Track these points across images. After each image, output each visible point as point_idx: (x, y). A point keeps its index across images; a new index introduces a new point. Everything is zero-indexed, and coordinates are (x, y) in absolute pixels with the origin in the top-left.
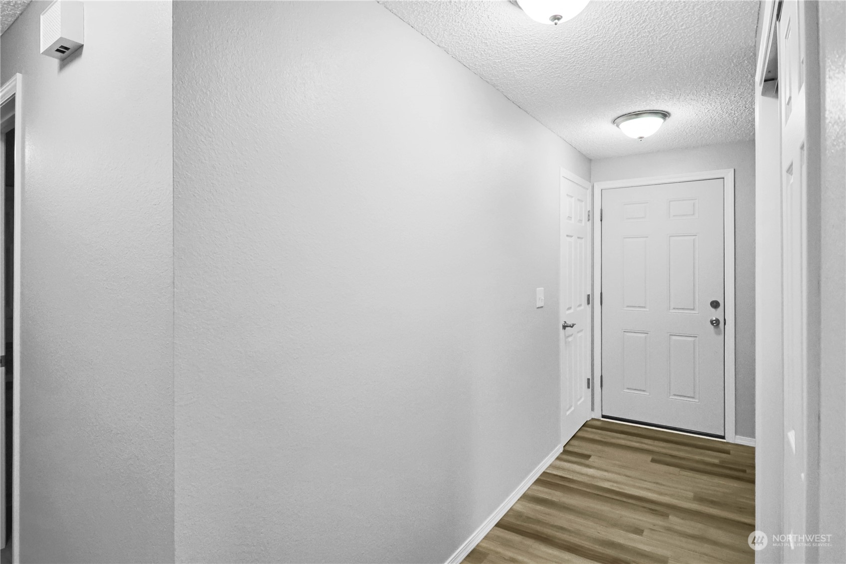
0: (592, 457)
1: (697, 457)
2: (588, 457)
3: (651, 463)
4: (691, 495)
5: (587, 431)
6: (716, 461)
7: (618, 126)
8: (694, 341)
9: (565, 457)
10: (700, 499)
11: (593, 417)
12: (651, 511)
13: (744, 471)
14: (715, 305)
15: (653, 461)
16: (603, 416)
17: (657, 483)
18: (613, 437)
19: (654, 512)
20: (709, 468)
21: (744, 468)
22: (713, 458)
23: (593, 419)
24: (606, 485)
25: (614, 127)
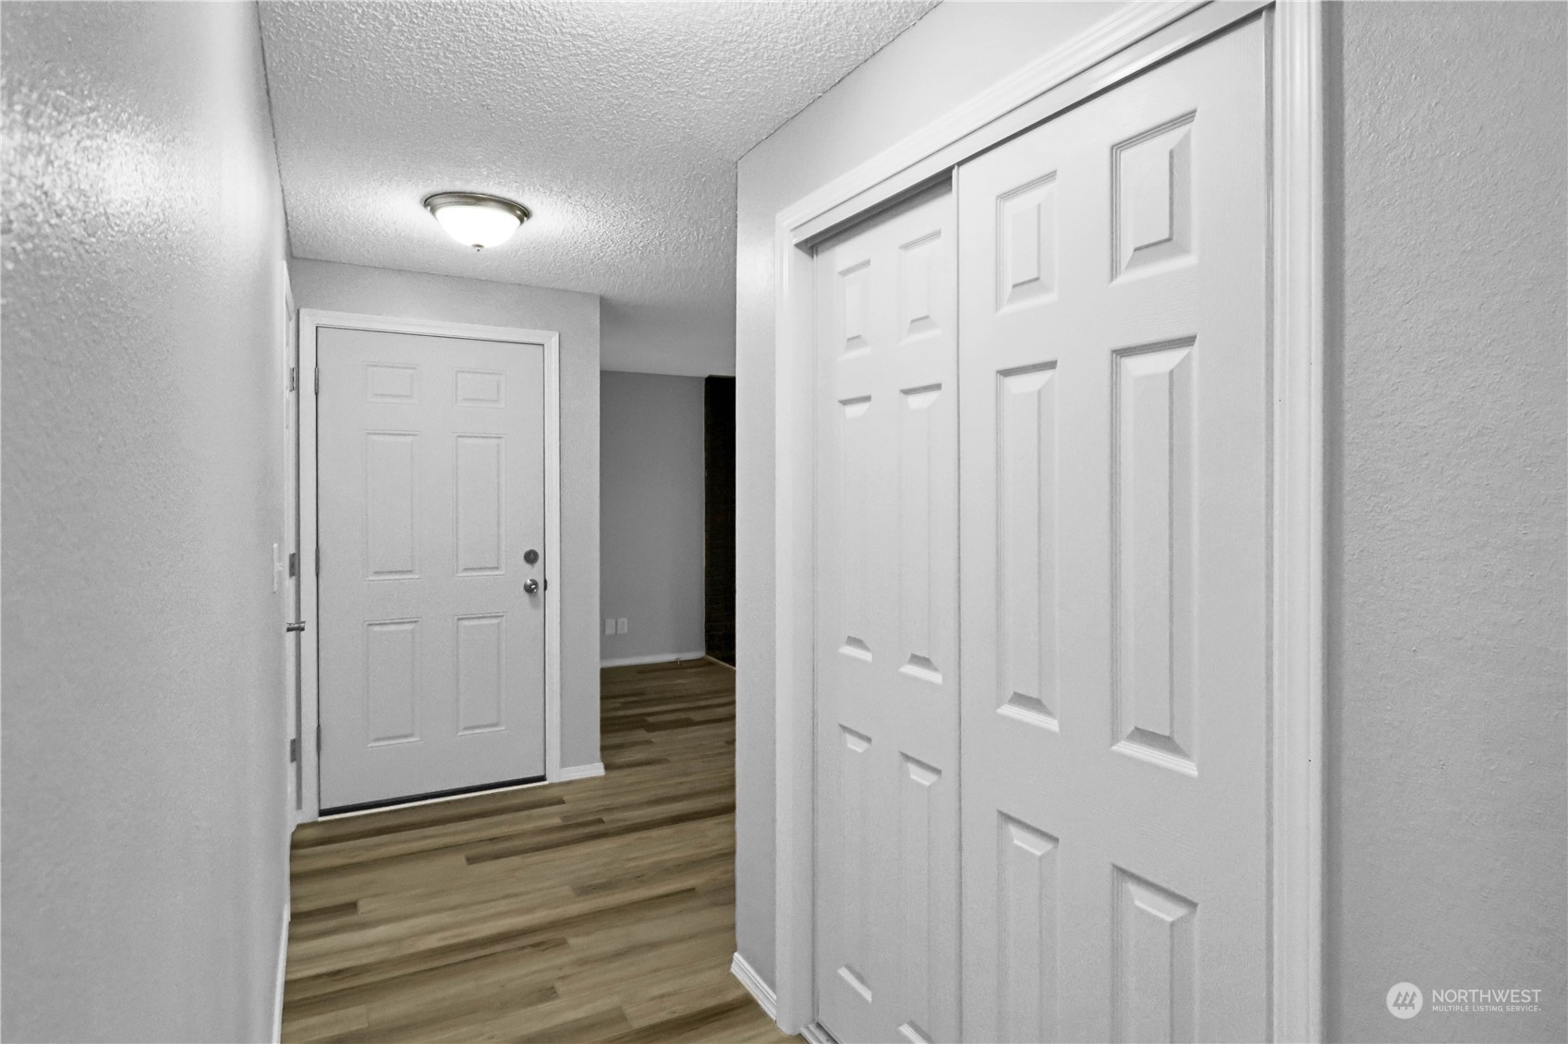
0: (361, 903)
1: (529, 826)
2: (352, 907)
3: (471, 866)
4: (566, 890)
5: (304, 857)
6: (557, 821)
7: (433, 211)
8: (499, 623)
9: (303, 929)
10: (585, 890)
11: (300, 822)
12: (538, 949)
13: (601, 821)
14: (531, 557)
15: (471, 860)
16: (322, 813)
17: (508, 896)
18: (369, 848)
19: (542, 948)
20: (555, 837)
21: (598, 817)
22: (551, 817)
23: (300, 827)
24: (433, 942)
25: (427, 212)
